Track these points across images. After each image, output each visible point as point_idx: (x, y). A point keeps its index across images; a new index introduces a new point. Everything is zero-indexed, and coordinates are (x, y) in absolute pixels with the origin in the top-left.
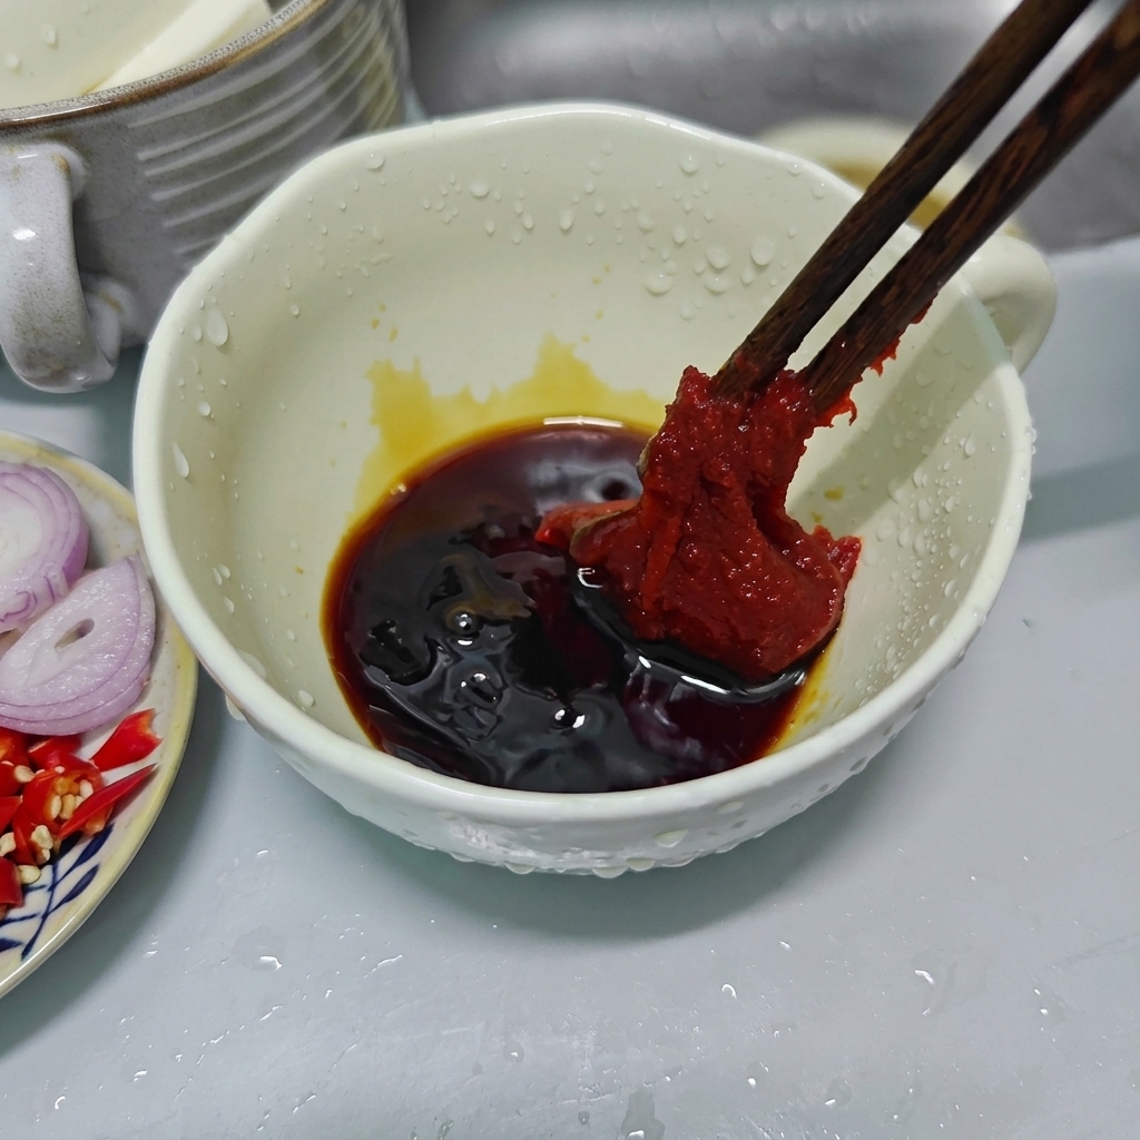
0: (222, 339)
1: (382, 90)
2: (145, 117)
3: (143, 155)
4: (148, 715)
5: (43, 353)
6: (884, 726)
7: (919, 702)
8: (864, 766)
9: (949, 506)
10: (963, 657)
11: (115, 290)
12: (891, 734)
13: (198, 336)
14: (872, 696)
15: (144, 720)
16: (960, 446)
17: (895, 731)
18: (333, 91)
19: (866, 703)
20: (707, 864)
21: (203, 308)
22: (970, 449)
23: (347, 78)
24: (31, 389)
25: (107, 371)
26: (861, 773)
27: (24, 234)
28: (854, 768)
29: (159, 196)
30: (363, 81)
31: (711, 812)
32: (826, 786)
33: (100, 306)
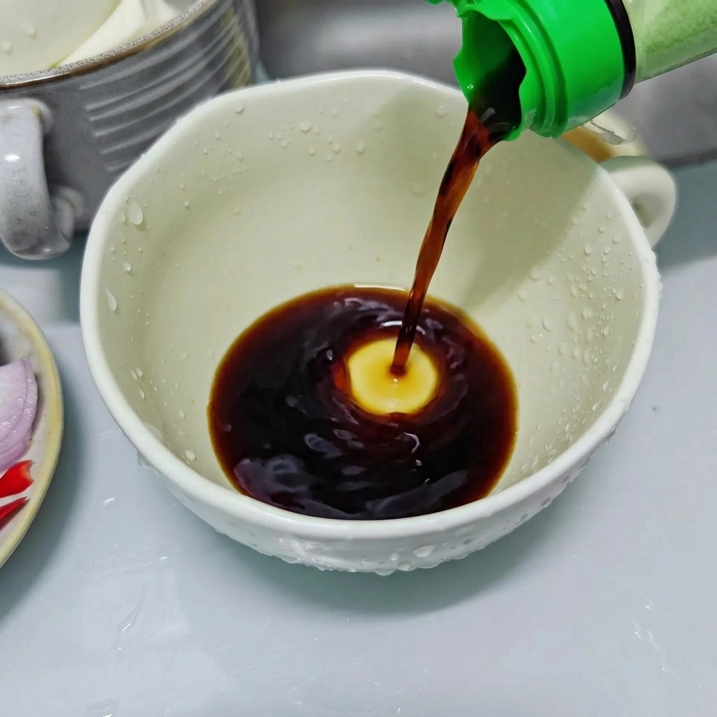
0: (139, 221)
1: (241, 65)
2: (90, 82)
3: (90, 107)
4: (28, 464)
5: (24, 234)
6: (563, 477)
7: (585, 462)
8: (549, 503)
9: (606, 332)
10: (614, 432)
11: (70, 194)
12: (567, 482)
13: (123, 219)
14: (556, 456)
15: (23, 467)
16: (613, 293)
17: (571, 480)
18: (211, 66)
19: (551, 461)
20: (449, 566)
21: (127, 201)
22: (620, 296)
23: (220, 57)
24: (17, 257)
25: (64, 246)
26: (548, 507)
27: (13, 158)
28: (543, 504)
29: (99, 133)
30: (230, 59)
31: (451, 533)
32: (525, 516)
33: (60, 204)
